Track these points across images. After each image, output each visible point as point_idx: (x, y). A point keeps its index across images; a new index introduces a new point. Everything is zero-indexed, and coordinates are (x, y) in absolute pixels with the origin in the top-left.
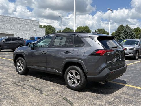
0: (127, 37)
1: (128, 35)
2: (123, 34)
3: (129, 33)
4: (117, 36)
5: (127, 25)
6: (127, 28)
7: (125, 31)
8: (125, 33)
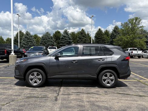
0: (28, 43)
1: (30, 41)
2: (23, 40)
3: (30, 39)
4: (16, 42)
5: (27, 32)
6: (27, 34)
7: (26, 38)
8: (26, 39)
